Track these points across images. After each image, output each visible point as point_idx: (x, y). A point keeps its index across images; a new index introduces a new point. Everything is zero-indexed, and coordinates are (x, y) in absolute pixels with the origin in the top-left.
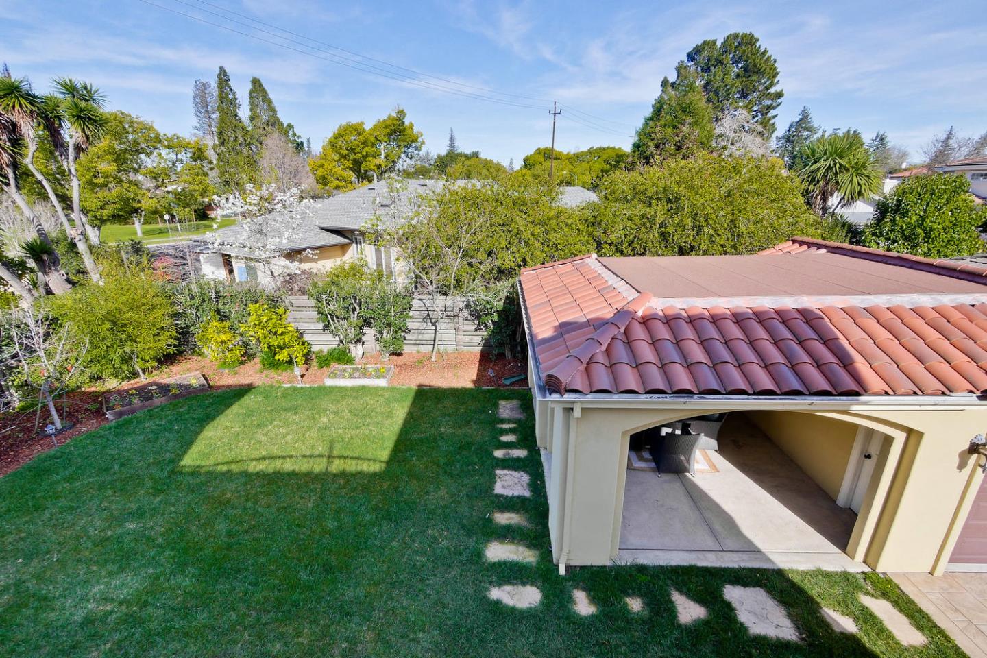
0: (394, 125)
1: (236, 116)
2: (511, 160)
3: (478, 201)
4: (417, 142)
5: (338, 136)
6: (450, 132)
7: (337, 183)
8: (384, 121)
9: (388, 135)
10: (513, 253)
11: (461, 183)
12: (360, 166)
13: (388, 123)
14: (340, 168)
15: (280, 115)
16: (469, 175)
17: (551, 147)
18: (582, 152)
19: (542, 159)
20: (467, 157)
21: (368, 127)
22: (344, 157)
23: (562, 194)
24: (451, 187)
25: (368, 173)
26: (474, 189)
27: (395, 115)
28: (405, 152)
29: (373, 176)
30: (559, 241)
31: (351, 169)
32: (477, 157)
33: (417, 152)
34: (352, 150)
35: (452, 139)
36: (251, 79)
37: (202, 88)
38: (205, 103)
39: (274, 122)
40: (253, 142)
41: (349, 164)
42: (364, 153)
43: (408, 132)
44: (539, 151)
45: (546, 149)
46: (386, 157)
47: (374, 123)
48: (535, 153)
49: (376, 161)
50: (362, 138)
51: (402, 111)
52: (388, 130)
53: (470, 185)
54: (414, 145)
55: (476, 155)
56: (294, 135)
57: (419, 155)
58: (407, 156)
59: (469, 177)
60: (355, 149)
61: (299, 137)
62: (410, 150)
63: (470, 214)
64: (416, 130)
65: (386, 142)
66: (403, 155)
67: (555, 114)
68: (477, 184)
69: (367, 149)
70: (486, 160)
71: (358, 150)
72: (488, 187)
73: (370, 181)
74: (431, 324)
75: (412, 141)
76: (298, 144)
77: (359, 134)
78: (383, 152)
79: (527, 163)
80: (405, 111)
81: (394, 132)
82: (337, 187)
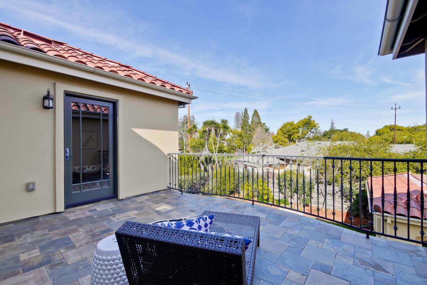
0: (306, 121)
1: (248, 122)
2: (368, 131)
3: (346, 149)
4: (316, 127)
5: (284, 126)
6: (332, 121)
7: (282, 143)
8: (302, 120)
9: (304, 125)
10: (364, 171)
11: (339, 142)
12: (291, 137)
13: (304, 121)
14: (283, 138)
15: (261, 120)
16: (342, 139)
17: (394, 124)
18: (419, 126)
19: (389, 131)
20: (341, 131)
21: (295, 123)
22: (285, 134)
23: (392, 147)
24: (334, 144)
25: (294, 139)
26: (344, 145)
27: (307, 118)
28: (310, 131)
29: (296, 140)
30: (391, 167)
31: (287, 138)
32: (347, 131)
33: (316, 131)
34: (289, 131)
35: (332, 123)
36: (254, 110)
37: (237, 115)
38: (237, 118)
39: (259, 123)
40: (252, 129)
41: (287, 136)
42: (293, 132)
43: (312, 123)
44: (386, 127)
45: (391, 125)
46: (302, 133)
47: (298, 121)
48: (383, 128)
49: (298, 135)
50: (293, 127)
51: (311, 116)
52: (304, 123)
53: (342, 143)
54: (314, 128)
55: (346, 130)
56: (265, 126)
57: (317, 131)
58: (311, 132)
59: (342, 140)
60: (290, 131)
61: (267, 127)
62: (312, 130)
63: (342, 154)
64: (316, 122)
65: (302, 127)
66: (309, 132)
67: (396, 109)
68: (346, 143)
69: (294, 130)
70: (352, 132)
71: (291, 131)
72: (352, 144)
73: (295, 142)
74: (322, 196)
75: (314, 127)
76: (266, 130)
77: (292, 125)
78: (301, 131)
79: (378, 133)
80: (312, 116)
81: (306, 124)
82: (281, 144)
